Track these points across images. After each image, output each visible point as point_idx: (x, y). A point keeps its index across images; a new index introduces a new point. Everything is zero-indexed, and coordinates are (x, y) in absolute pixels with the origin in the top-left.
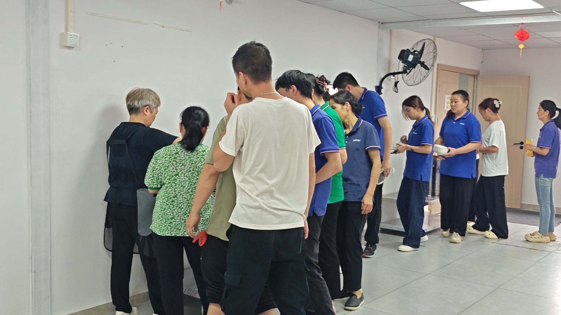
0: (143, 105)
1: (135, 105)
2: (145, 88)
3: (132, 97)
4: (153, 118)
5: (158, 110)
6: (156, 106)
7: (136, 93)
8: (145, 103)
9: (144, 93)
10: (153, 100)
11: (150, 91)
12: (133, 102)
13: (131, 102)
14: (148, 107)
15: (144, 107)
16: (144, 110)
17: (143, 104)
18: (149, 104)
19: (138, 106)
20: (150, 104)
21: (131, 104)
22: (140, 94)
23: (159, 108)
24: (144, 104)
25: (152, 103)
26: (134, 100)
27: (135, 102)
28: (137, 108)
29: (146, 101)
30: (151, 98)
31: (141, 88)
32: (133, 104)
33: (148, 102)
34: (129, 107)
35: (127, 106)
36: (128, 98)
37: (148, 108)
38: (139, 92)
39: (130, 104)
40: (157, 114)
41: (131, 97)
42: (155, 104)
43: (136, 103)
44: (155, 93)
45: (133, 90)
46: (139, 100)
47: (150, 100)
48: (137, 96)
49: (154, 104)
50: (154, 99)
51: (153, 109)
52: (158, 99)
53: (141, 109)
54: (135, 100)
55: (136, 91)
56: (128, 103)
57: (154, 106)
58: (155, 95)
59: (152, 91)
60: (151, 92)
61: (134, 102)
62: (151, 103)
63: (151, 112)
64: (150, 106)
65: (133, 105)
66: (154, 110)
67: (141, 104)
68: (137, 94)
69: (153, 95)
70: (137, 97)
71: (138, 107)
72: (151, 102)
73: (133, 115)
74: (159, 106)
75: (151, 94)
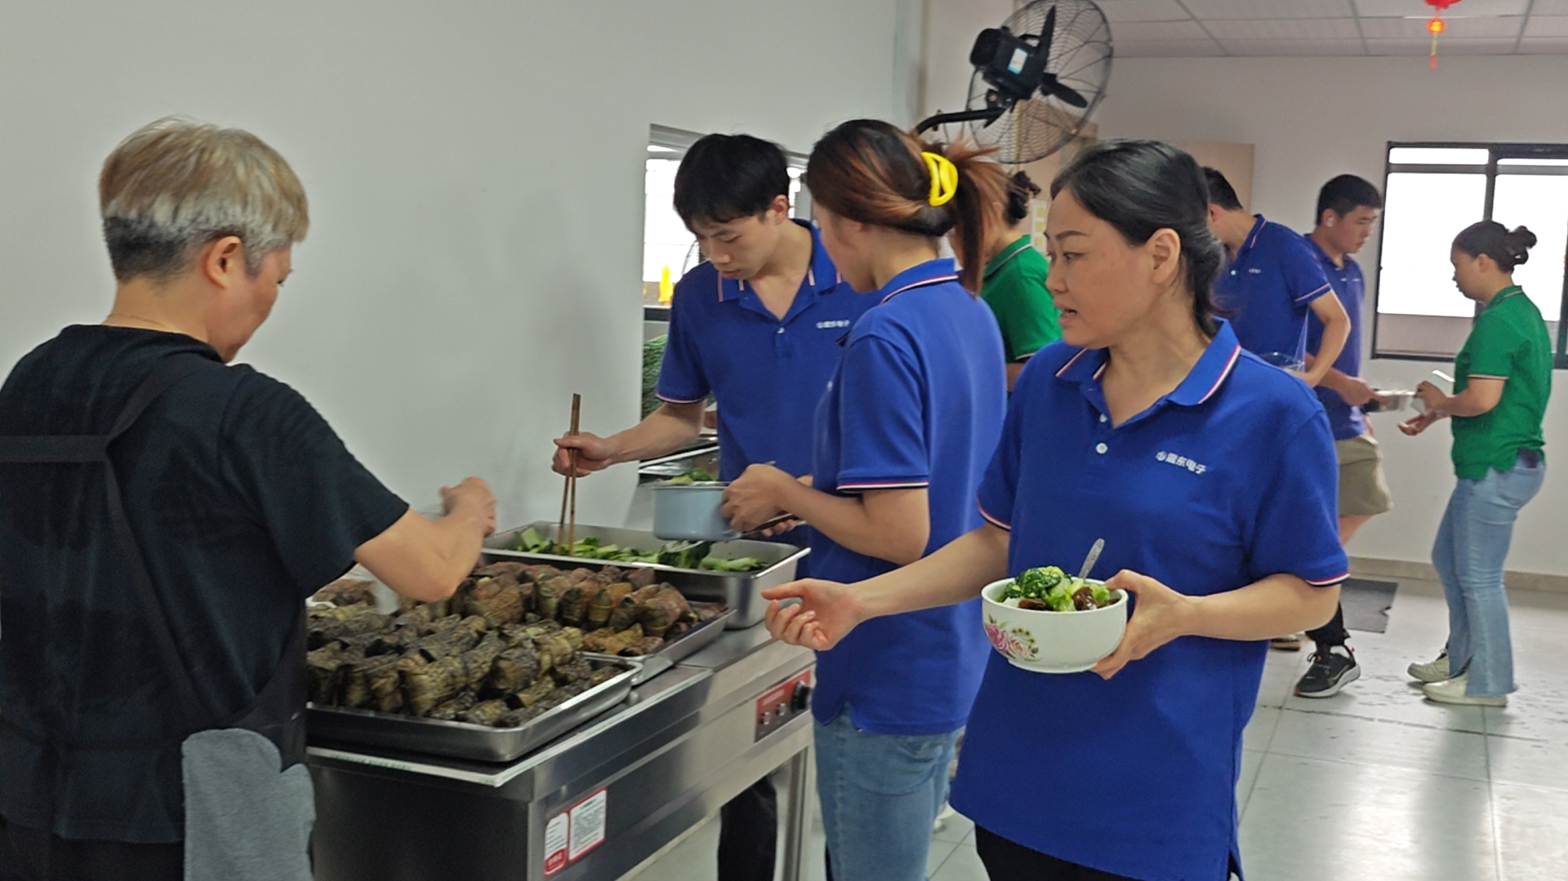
0: (202, 227)
1: (152, 225)
2: (224, 124)
3: (140, 175)
4: (262, 307)
5: (288, 260)
6: (281, 236)
7: (168, 150)
8: (214, 218)
9: (218, 154)
10: (269, 204)
11: (249, 143)
12: (146, 201)
13: (130, 205)
14: (234, 240)
15: (208, 241)
16: (207, 256)
17: (208, 220)
18: (244, 225)
19: (173, 230)
20: (251, 226)
21: (133, 214)
22: (193, 160)
23: (296, 249)
24: (214, 221)
25: (258, 216)
26: (147, 190)
27: (157, 205)
28: (164, 239)
29: (226, 203)
30: (257, 192)
31: (200, 124)
32: (140, 216)
33: (238, 209)
34: (119, 232)
35: (105, 224)
36: (115, 175)
37: (233, 246)
38: (187, 146)
39: (121, 214)
40: (285, 283)
41: (132, 173)
42: (275, 228)
43: (161, 212)
44: (277, 160)
45: (149, 127)
46: (179, 197)
47: (250, 199)
48: (173, 166)
49: (268, 228)
50: (276, 198)
51: (263, 256)
52: (298, 201)
53: (189, 252)
54: (157, 191)
55: (168, 140)
56: (113, 205)
57: (267, 234)
58: (278, 170)
59: (264, 148)
60: (256, 152)
61: (151, 205)
62: (254, 219)
63: (252, 271)
64: (248, 234)
65: (140, 222)
66: (270, 264)
67: (193, 221)
68: (170, 159)
69: (272, 170)
70: (172, 175)
71: (169, 233)
72: (254, 213)
73: (140, 285)
74: (301, 237)
75: (260, 166)
